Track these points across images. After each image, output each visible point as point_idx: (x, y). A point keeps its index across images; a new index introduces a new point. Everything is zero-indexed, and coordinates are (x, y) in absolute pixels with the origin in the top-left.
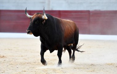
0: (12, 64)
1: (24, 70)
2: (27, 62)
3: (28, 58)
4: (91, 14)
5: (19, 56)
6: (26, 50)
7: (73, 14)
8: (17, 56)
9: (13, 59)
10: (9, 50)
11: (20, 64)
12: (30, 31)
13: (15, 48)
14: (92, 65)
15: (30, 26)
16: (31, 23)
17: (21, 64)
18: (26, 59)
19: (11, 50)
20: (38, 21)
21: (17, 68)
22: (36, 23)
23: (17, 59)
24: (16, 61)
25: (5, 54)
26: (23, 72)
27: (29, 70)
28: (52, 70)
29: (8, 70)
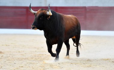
0: (9, 60)
1: (21, 66)
2: (24, 57)
3: (26, 54)
4: (87, 10)
5: (16, 52)
6: (24, 46)
7: (69, 10)
8: (14, 52)
9: (10, 55)
10: (7, 45)
11: (17, 60)
12: (35, 26)
13: (12, 43)
14: (89, 60)
15: (35, 21)
16: (36, 19)
17: (19, 59)
18: (23, 55)
19: (9, 46)
20: (42, 17)
21: (15, 64)
22: (41, 19)
23: (14, 55)
24: (14, 56)
25: (3, 49)
26: (21, 68)
27: (26, 65)
28: (49, 66)
29: (5, 66)
